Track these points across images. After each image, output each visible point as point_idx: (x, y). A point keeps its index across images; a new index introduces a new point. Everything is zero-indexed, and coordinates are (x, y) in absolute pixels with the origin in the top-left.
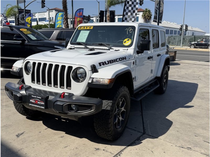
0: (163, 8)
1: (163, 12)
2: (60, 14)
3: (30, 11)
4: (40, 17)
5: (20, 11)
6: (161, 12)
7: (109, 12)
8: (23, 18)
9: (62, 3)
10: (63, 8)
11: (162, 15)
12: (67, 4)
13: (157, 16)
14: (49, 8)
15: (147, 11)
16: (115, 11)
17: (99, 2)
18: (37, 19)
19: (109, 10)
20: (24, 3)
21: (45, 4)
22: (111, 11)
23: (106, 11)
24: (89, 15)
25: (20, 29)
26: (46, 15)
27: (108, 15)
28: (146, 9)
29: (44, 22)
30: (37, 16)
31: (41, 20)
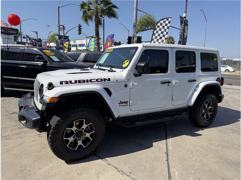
0: (187, 33)
1: (187, 37)
2: (93, 39)
3: (68, 37)
4: (80, 43)
5: (60, 37)
6: (185, 37)
7: (136, 38)
8: (62, 44)
9: (95, 30)
10: (96, 34)
11: (186, 40)
12: (99, 31)
13: (181, 41)
14: (86, 36)
15: (170, 38)
16: (141, 37)
17: (128, 31)
18: (77, 45)
19: (136, 36)
20: (63, 31)
21: (81, 31)
22: (138, 37)
23: (134, 37)
24: (120, 42)
25: (43, 51)
26: (84, 42)
27: (135, 40)
28: (170, 37)
29: (82, 47)
30: (78, 42)
31: (81, 45)
